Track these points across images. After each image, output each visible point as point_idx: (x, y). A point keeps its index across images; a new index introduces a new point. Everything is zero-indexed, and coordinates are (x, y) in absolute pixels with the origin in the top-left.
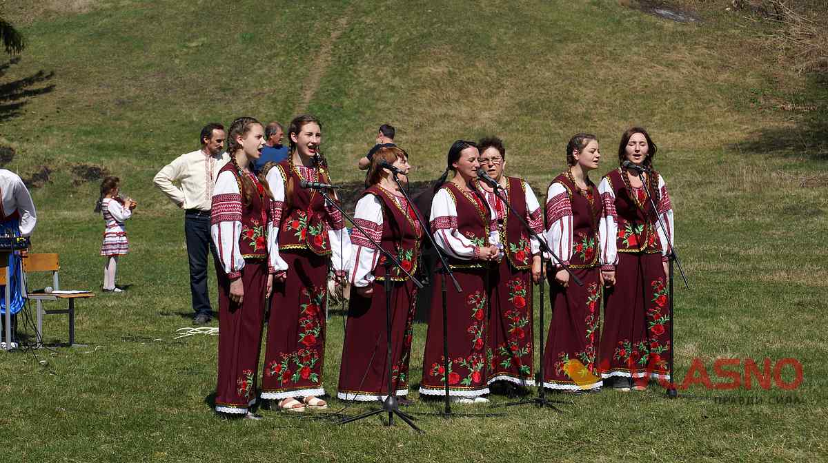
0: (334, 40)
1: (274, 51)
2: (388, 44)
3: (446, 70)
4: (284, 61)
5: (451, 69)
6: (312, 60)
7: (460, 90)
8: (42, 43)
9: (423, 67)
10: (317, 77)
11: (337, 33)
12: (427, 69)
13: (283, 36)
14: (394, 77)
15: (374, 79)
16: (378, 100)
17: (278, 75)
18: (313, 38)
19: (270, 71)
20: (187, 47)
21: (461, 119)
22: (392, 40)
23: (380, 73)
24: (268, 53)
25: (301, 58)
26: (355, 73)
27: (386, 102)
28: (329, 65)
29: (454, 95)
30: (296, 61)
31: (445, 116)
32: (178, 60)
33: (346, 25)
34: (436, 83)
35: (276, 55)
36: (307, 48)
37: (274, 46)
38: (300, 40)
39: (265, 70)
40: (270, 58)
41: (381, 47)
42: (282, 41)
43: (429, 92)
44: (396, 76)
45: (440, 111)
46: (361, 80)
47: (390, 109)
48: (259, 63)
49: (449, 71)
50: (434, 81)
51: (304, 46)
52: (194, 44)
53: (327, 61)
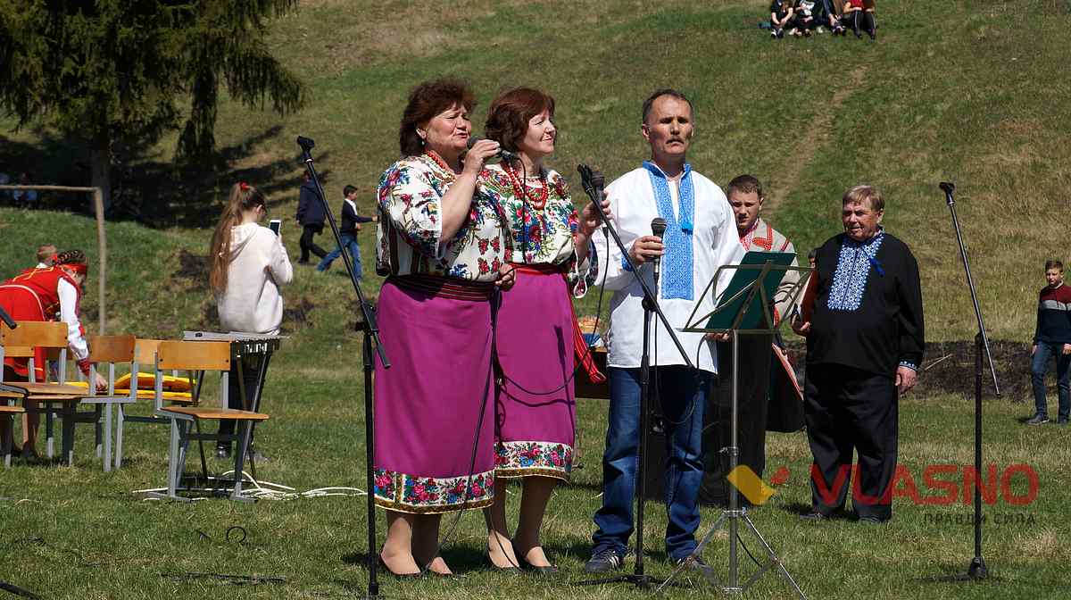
0: (837, 105)
1: (732, 121)
2: (931, 113)
3: (1029, 160)
4: (746, 140)
5: (1038, 158)
6: (795, 137)
7: (1051, 195)
8: (347, 101)
9: (988, 153)
10: (799, 166)
11: (846, 94)
12: (994, 158)
13: (749, 96)
14: (934, 169)
15: (897, 173)
16: (899, 207)
17: (732, 162)
18: (801, 102)
19: (718, 156)
20: (583, 113)
21: (1045, 245)
22: (938, 107)
23: (913, 163)
24: (720, 125)
25: (775, 135)
26: (867, 161)
27: (913, 212)
28: (823, 147)
29: (1036, 202)
30: (766, 138)
31: (1016, 237)
32: (566, 134)
33: (864, 79)
34: (1008, 182)
35: (732, 129)
36: (788, 118)
37: (732, 114)
38: (778, 104)
39: (711, 153)
40: (722, 133)
41: (918, 118)
42: (747, 106)
43: (992, 196)
44: (937, 168)
45: (1008, 230)
46: (875, 174)
47: (919, 223)
48: (702, 142)
49: (1035, 163)
50: (1004, 179)
51: (784, 115)
52: (596, 108)
53: (819, 140)
